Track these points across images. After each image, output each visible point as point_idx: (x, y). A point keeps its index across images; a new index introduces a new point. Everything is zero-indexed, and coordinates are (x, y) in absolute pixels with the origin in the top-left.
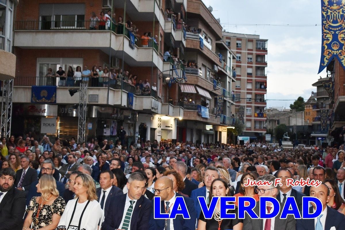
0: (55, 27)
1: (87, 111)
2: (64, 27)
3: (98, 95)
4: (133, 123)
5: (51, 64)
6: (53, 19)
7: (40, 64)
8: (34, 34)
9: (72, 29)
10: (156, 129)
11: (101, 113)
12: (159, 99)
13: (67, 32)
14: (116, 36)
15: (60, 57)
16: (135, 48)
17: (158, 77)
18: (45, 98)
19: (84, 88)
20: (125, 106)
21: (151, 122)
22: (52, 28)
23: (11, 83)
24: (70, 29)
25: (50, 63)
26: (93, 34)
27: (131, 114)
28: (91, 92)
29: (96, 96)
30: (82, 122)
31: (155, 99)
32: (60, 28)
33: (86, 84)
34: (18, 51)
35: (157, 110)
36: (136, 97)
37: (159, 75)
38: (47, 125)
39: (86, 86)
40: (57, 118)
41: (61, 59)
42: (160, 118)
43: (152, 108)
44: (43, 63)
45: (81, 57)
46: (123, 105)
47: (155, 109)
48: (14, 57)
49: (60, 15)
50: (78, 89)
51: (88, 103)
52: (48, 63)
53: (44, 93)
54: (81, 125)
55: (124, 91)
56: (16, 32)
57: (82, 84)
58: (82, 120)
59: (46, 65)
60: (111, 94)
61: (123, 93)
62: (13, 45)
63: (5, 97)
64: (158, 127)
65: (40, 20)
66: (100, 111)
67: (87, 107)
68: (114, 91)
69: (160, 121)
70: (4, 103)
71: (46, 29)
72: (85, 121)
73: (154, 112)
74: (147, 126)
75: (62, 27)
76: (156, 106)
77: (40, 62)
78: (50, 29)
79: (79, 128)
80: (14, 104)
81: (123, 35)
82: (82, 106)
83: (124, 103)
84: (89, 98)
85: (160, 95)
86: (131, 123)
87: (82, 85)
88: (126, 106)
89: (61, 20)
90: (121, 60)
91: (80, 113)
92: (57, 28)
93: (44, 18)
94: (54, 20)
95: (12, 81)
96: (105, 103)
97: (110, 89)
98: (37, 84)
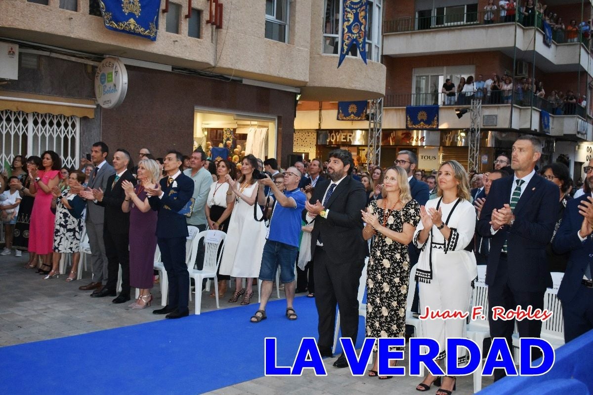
0: (437, 25)
1: (480, 139)
2: (449, 24)
3: (496, 116)
4: (547, 154)
5: (431, 76)
6: (434, 13)
7: (416, 76)
8: (409, 37)
9: (461, 26)
10: (583, 163)
11: (501, 141)
12: (589, 120)
13: (453, 30)
14: (524, 29)
15: (443, 66)
16: (553, 46)
17: (588, 86)
18: (423, 121)
19: (476, 107)
20: (536, 130)
21: (575, 153)
22: (433, 26)
23: (380, 103)
24: (458, 26)
25: (430, 74)
26: (490, 30)
27: (546, 142)
28: (487, 112)
29: (494, 117)
30: (474, 154)
31: (582, 120)
32: (443, 26)
33: (479, 101)
34: (388, 60)
35: (585, 135)
36: (553, 117)
37: (589, 84)
38: (426, 158)
39: (479, 103)
40: (439, 149)
41: (445, 68)
42: (589, 147)
43: (578, 133)
44: (421, 75)
45: (473, 64)
46: (533, 129)
47: (582, 134)
48: (384, 68)
49: (444, 8)
50: (468, 108)
51: (482, 127)
52: (427, 74)
53: (422, 115)
54: (472, 157)
55: (534, 109)
56: (386, 35)
57: (473, 100)
58: (474, 150)
59: (425, 77)
60: (516, 114)
61: (533, 111)
62: (382, 53)
63: (372, 121)
64: (587, 160)
65: (417, 16)
66: (500, 139)
67: (481, 132)
68: (520, 109)
69: (589, 152)
70: (372, 130)
71: (424, 29)
72: (478, 153)
73: (580, 139)
74: (570, 159)
75: (446, 24)
76: (584, 130)
77: (416, 73)
78: (430, 28)
79: (469, 162)
80: (383, 130)
81: (534, 27)
82: (473, 131)
83: (535, 126)
84: (483, 120)
85: (590, 113)
86: (545, 154)
87: (473, 103)
88: (538, 131)
89: (445, 14)
90: (530, 64)
91: (471, 141)
92: (440, 26)
93: (421, 13)
94: (436, 15)
95: (381, 101)
96: (507, 126)
97: (515, 107)
98: (413, 104)
